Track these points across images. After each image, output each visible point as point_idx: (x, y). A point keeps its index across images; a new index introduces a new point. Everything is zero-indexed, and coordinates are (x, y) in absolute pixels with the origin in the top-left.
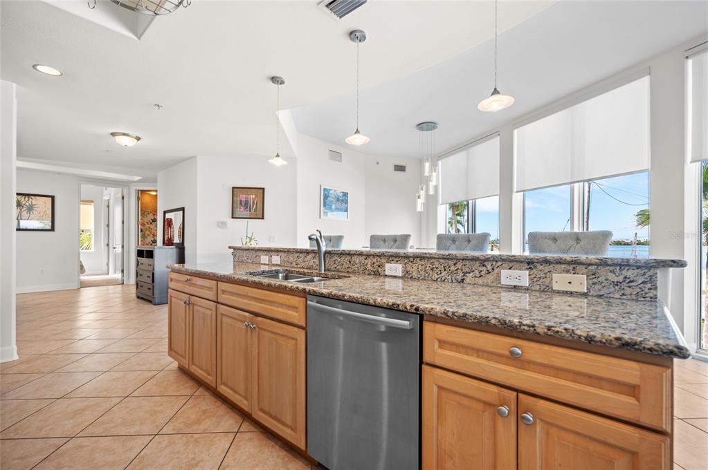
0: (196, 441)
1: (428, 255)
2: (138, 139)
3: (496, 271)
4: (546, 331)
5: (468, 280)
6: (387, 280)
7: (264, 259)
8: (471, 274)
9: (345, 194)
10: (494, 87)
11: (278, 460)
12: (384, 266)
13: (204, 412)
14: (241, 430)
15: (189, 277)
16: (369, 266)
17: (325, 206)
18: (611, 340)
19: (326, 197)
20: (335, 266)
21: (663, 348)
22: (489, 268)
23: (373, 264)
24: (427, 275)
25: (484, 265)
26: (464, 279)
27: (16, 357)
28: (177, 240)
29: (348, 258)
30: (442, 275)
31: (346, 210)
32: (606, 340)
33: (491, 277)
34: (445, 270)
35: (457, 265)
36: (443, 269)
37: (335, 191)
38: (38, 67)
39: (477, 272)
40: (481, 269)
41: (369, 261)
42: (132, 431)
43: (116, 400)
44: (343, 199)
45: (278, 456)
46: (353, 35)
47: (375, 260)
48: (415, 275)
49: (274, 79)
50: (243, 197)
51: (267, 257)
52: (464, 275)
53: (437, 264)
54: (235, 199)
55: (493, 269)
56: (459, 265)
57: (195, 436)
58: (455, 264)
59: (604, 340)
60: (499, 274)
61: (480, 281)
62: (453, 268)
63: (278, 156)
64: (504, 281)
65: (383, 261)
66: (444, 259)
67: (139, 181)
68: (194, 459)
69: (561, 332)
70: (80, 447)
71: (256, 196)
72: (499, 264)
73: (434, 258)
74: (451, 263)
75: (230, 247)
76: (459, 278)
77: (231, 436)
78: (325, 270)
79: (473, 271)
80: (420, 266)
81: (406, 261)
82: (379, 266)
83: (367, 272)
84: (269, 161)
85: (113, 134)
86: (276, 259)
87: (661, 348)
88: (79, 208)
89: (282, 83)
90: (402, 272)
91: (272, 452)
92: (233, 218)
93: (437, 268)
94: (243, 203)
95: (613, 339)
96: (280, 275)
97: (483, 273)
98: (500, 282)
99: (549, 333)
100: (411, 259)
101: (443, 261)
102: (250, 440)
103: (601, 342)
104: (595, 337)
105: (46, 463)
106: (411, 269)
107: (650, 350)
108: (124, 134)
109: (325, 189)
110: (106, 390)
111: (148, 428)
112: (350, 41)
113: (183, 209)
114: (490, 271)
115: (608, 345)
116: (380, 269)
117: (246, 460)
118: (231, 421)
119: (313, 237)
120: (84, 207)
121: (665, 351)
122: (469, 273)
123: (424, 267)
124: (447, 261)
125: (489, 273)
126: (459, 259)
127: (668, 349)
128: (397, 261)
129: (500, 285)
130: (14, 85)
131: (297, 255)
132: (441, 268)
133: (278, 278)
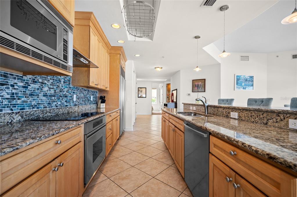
0: (159, 163)
1: (248, 109)
2: (162, 68)
3: (286, 120)
4: (241, 145)
5: (269, 124)
6: (231, 120)
7: (191, 108)
8: (271, 120)
9: (252, 77)
10: (295, 8)
11: (178, 179)
12: (230, 113)
13: (165, 157)
14: (172, 166)
15: (165, 113)
16: (224, 113)
17: (237, 84)
18: (264, 154)
19: (238, 80)
20: (213, 112)
21: (287, 164)
22: (282, 118)
23: (226, 112)
24: (249, 119)
25: (279, 116)
26: (267, 123)
27: (132, 130)
28: (175, 100)
29: (217, 109)
30: (256, 119)
31: (252, 85)
32: (263, 154)
33: (283, 123)
34: (257, 117)
35: (264, 115)
36: (257, 116)
37: (244, 76)
38: (136, 55)
39: (275, 120)
40: (277, 118)
41: (224, 111)
42: (146, 155)
43: (146, 146)
44: (251, 79)
45: (179, 178)
46: (222, 9)
47: (227, 110)
48: (243, 118)
49: (196, 37)
50: (197, 83)
51: (192, 107)
52: (267, 121)
53: (253, 114)
54: (193, 84)
55: (284, 118)
56: (265, 115)
57: (159, 162)
58: (263, 114)
59: (262, 154)
60: (288, 121)
61: (277, 125)
62: (261, 116)
63: (197, 67)
64: (291, 126)
65: (230, 111)
66: (257, 111)
67: (166, 81)
68: (156, 167)
69: (247, 147)
70: (135, 154)
71: (202, 82)
72: (288, 115)
73: (252, 110)
74: (261, 113)
75: (182, 103)
76: (265, 122)
77: (168, 166)
78: (207, 114)
79: (272, 119)
80: (246, 114)
81: (240, 111)
82: (228, 113)
83: (224, 116)
84: (194, 70)
85: (155, 68)
86: (195, 108)
87: (285, 163)
88: (152, 90)
89: (199, 37)
90: (238, 117)
91: (177, 176)
92: (192, 92)
93: (254, 116)
94: (197, 86)
95: (266, 154)
96: (192, 114)
97: (278, 120)
98: (288, 127)
99: (243, 146)
100: (242, 110)
101: (256, 112)
102: (173, 170)
103: (260, 154)
104: (258, 151)
105: (128, 155)
106: (242, 116)
107: (281, 163)
108: (158, 67)
109: (237, 76)
110: (145, 143)
111: (149, 155)
112: (221, 11)
113: (177, 90)
114: (283, 119)
115: (263, 157)
116: (229, 115)
117: (169, 174)
118: (171, 162)
119: (197, 99)
120: (153, 90)
121: (287, 165)
122: (270, 120)
123: (247, 115)
124: (259, 112)
125: (282, 120)
126: (265, 112)
127: (289, 165)
128: (236, 111)
129: (288, 128)
130: (133, 61)
131: (200, 107)
132: (256, 116)
133: (192, 115)
